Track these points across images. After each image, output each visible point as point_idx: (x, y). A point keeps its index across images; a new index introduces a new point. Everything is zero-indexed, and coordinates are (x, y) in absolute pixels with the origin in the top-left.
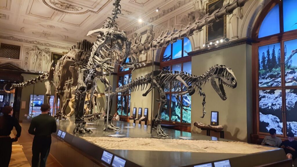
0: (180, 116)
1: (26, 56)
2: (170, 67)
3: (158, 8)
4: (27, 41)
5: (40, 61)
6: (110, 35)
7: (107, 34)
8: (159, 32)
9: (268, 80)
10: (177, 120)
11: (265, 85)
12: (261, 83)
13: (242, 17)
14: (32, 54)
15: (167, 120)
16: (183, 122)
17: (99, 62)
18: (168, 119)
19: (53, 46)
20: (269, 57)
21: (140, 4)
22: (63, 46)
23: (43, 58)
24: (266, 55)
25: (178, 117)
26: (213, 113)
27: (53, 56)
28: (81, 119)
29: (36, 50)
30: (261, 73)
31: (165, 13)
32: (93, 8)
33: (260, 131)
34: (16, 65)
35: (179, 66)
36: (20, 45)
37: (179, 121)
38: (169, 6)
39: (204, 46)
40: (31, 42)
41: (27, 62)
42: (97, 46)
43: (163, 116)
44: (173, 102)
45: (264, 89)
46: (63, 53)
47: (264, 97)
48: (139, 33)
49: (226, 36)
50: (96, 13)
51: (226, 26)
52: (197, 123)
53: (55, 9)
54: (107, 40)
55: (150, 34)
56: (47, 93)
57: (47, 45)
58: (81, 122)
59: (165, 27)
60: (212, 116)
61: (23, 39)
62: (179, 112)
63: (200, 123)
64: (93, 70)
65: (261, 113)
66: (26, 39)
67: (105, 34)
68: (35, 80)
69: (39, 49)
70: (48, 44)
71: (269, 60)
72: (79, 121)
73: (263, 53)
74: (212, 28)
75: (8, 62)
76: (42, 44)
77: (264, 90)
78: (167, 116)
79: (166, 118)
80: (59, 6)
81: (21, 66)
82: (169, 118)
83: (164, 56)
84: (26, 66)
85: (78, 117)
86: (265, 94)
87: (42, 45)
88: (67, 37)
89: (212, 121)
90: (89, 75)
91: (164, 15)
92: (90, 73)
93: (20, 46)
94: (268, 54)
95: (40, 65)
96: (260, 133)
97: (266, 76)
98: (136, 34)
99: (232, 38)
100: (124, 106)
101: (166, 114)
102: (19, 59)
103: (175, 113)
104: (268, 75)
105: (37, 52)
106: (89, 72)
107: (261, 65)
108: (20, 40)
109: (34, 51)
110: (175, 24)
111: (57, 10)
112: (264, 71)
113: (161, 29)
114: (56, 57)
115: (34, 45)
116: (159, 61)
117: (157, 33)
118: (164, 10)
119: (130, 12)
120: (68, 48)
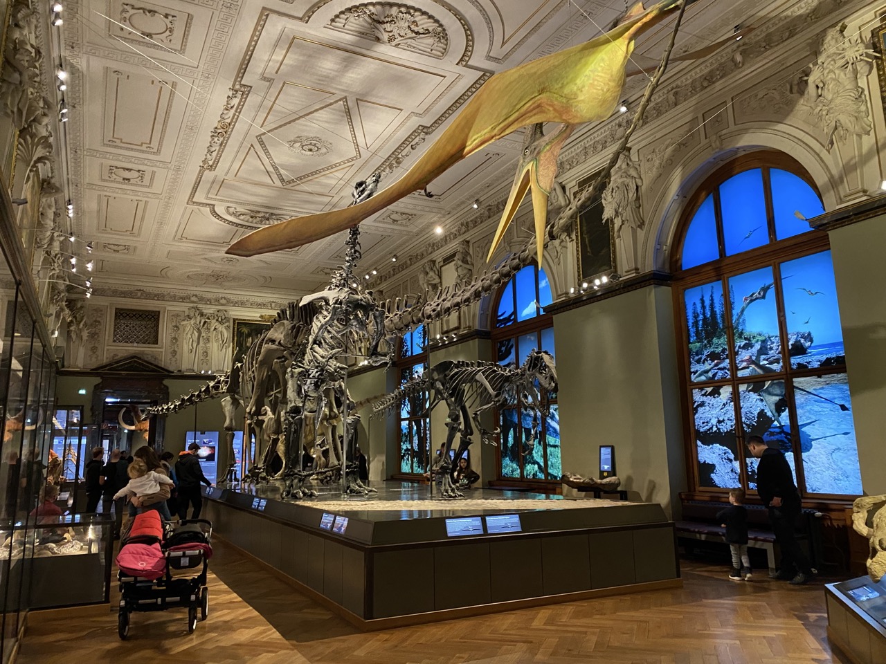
0: (542, 464)
1: (173, 336)
2: (513, 342)
3: (477, 201)
4: (174, 298)
5: (205, 344)
6: (341, 303)
7: (335, 303)
9: (707, 366)
10: (536, 475)
11: (703, 378)
12: (695, 373)
13: (641, 226)
14: (187, 329)
15: (517, 476)
16: (549, 478)
17: (323, 357)
18: (517, 474)
19: (236, 303)
20: (704, 314)
22: (260, 300)
23: (213, 334)
24: (699, 309)
25: (540, 467)
26: (602, 449)
27: (238, 329)
28: (296, 471)
29: (196, 318)
30: (694, 350)
31: (491, 211)
33: (701, 485)
34: (152, 361)
35: (532, 338)
36: (157, 309)
37: (541, 476)
38: (498, 197)
39: (572, 290)
40: (183, 299)
41: (176, 349)
42: (319, 325)
43: (505, 468)
44: (525, 428)
45: (701, 386)
46: (260, 319)
47: (702, 404)
48: (440, 259)
49: (615, 267)
51: (614, 244)
52: (567, 476)
53: (237, 225)
54: (334, 314)
55: (462, 262)
56: (227, 423)
57: (223, 301)
58: (295, 478)
60: (602, 458)
61: (166, 293)
62: (540, 454)
63: (575, 475)
64: (316, 370)
65: (699, 443)
66: (172, 293)
67: (331, 302)
68: (199, 396)
69: (202, 314)
70: (225, 298)
71: (705, 319)
72: (292, 475)
73: (694, 304)
74: (589, 250)
75: (133, 352)
76: (208, 301)
77: (702, 389)
78: (515, 466)
79: (513, 471)
80: (248, 217)
81: (161, 360)
82: (519, 471)
83: (500, 314)
84: (174, 359)
85: (289, 468)
86: (705, 399)
87: (210, 304)
88: (269, 280)
89: (602, 469)
90: (309, 381)
91: (489, 217)
92: (311, 376)
93: (159, 312)
94: (703, 307)
95: (206, 353)
96: (701, 489)
97: (704, 357)
98: (434, 262)
99: (626, 272)
100: (416, 448)
101: (512, 461)
102: (157, 344)
103: (533, 457)
104: (706, 352)
105: (198, 323)
106: (309, 375)
107: (692, 330)
108: (159, 297)
109: (192, 321)
110: (516, 239)
111: (242, 226)
112: (698, 344)
114: (245, 330)
115: (192, 305)
116: (489, 329)
117: (479, 259)
118: (489, 205)
119: (412, 215)
120: (273, 305)
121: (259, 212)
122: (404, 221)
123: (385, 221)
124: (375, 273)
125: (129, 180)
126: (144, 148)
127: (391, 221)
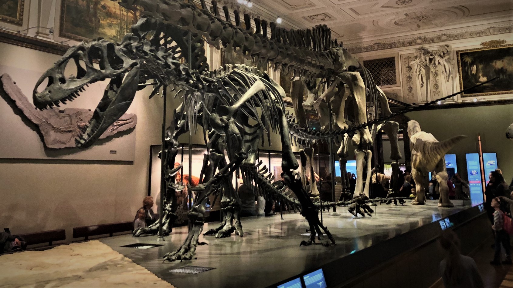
19: (456, 36)
57: (444, 38)
69: (427, 53)
70: (445, 35)
81: (401, 97)
84: (410, 94)
87: (433, 42)
93: (394, 58)
95: (436, 86)
102: (396, 83)
114: (468, 60)
115: (418, 47)
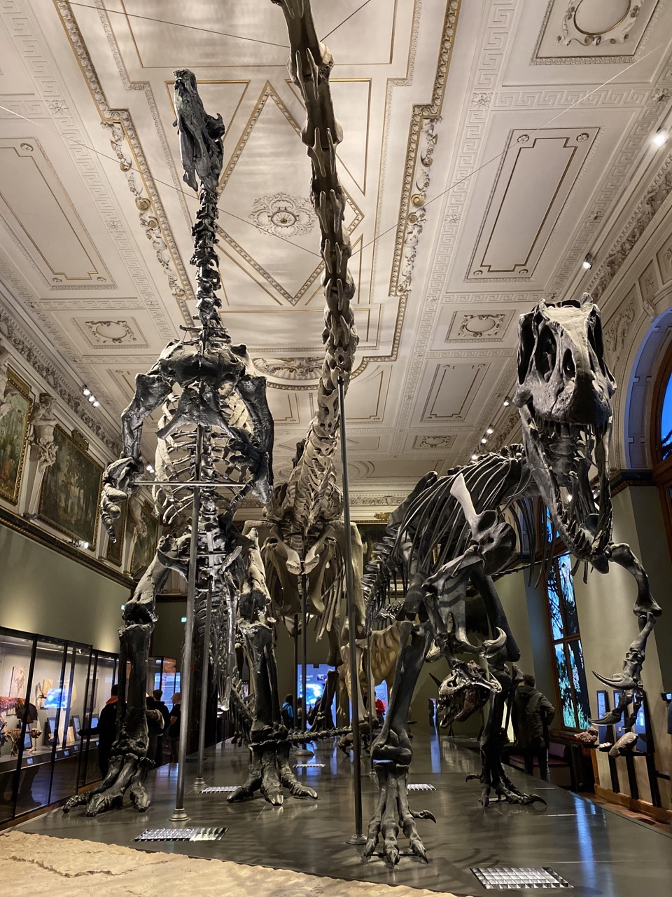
3: (588, 257)
8: (615, 345)
21: (513, 271)
22: (373, 496)
31: (613, 264)
32: (375, 348)
46: (375, 519)
50: (393, 358)
59: (631, 316)
80: (286, 372)
91: (613, 275)
100: (578, 688)
110: (661, 288)
111: (293, 387)
113: (620, 331)
116: (649, 466)
117: (611, 352)
118: (611, 256)
119: (497, 316)
120: (389, 500)
121: (292, 359)
122: (492, 331)
123: (462, 337)
124: (490, 431)
125: (119, 340)
126: (94, 282)
127: (470, 336)
